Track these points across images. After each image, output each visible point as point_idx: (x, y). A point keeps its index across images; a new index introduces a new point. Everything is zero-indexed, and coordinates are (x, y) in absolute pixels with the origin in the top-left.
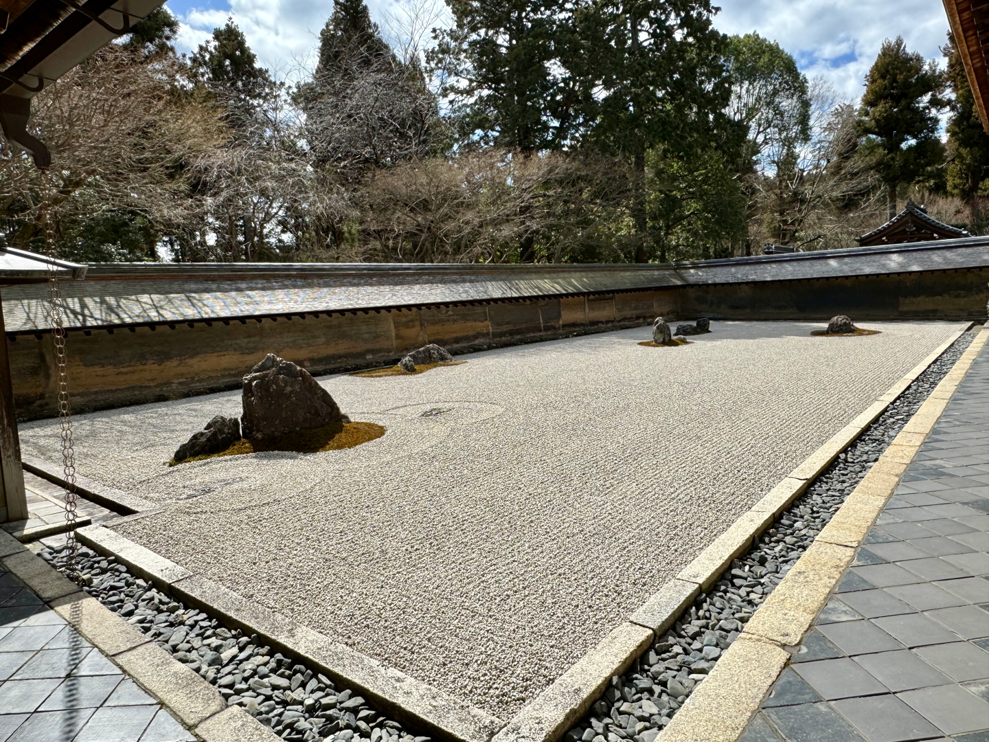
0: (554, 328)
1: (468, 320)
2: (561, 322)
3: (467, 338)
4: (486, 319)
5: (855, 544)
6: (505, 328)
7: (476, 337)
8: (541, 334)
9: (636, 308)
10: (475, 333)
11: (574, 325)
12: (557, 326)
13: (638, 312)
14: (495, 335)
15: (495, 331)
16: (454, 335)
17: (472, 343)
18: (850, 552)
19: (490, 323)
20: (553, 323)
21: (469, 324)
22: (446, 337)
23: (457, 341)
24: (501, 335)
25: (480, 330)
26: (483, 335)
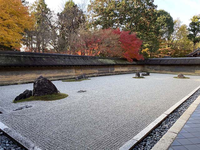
2: (114, 71)
5: (178, 133)
7: (94, 73)
8: (109, 74)
11: (117, 72)
13: (133, 70)
14: (98, 73)
17: (93, 75)
18: (176, 135)
19: (97, 70)
20: (112, 71)
21: (93, 70)
22: (87, 73)
23: (89, 74)
24: (100, 73)
25: (95, 72)
26: (96, 73)
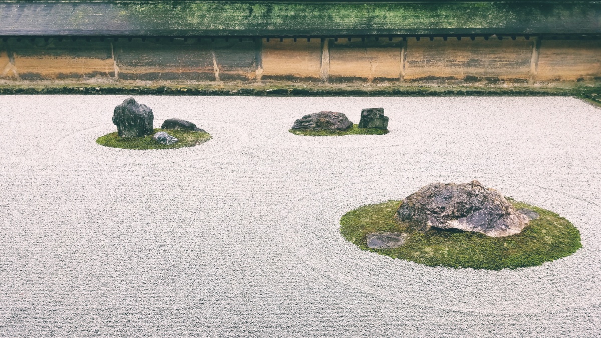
0: (244, 79)
1: (78, 56)
2: (259, 72)
3: (77, 76)
4: (110, 57)
6: (142, 70)
7: (92, 75)
8: (212, 83)
9: (469, 64)
10: (90, 71)
11: (290, 78)
12: (250, 76)
13: (473, 71)
14: (123, 76)
15: (124, 71)
16: (57, 71)
17: (85, 82)
19: (115, 62)
20: (241, 72)
21: (82, 60)
22: (43, 72)
23: (61, 77)
24: (133, 77)
25: (99, 69)
26: (103, 74)
